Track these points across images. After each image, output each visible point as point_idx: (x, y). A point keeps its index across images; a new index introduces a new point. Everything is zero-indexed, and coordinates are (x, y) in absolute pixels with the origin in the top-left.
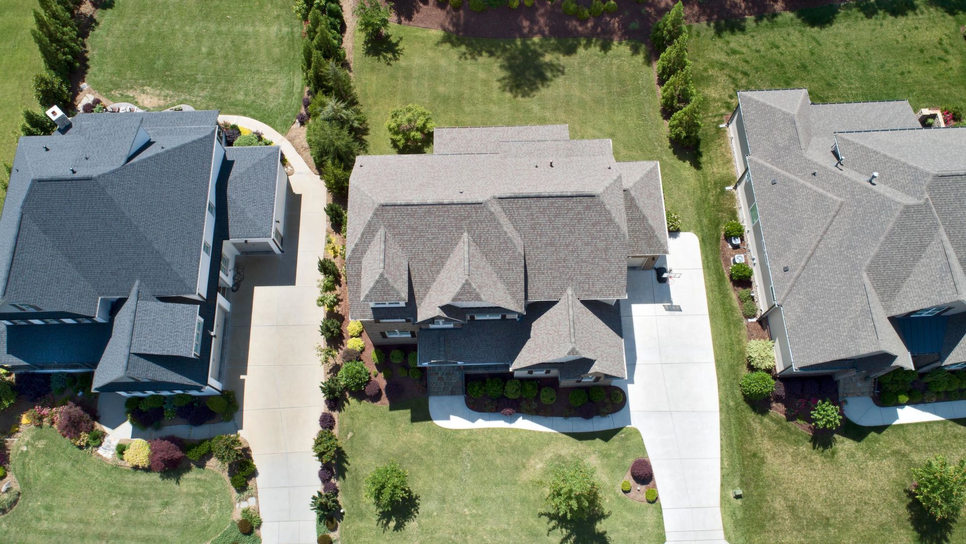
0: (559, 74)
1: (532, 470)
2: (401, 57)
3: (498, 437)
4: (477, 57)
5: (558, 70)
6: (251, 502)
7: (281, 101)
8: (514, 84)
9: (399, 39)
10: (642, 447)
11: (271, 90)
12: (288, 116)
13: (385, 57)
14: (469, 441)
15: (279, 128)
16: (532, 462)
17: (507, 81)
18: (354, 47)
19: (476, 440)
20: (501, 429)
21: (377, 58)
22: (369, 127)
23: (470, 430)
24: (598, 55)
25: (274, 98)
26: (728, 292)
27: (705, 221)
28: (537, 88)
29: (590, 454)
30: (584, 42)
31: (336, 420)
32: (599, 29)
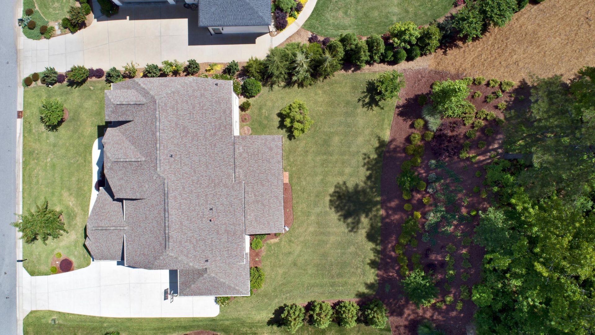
0: (350, 229)
1: (69, 199)
2: (365, 109)
3: (87, 179)
4: (366, 167)
5: (354, 228)
6: (58, 32)
7: (331, 21)
8: (341, 194)
9: (382, 107)
10: (80, 267)
11: (341, 14)
12: (318, 28)
13: (366, 97)
14: (85, 161)
15: (309, 22)
16: (73, 199)
17: (344, 188)
18: (375, 72)
19: (85, 166)
20: (92, 181)
21: (365, 90)
22: (305, 88)
23: (91, 162)
24: (365, 258)
25: (334, 17)
27: (227, 323)
28: (337, 211)
29: (76, 234)
30: (379, 248)
31: (100, 79)
32: (389, 260)
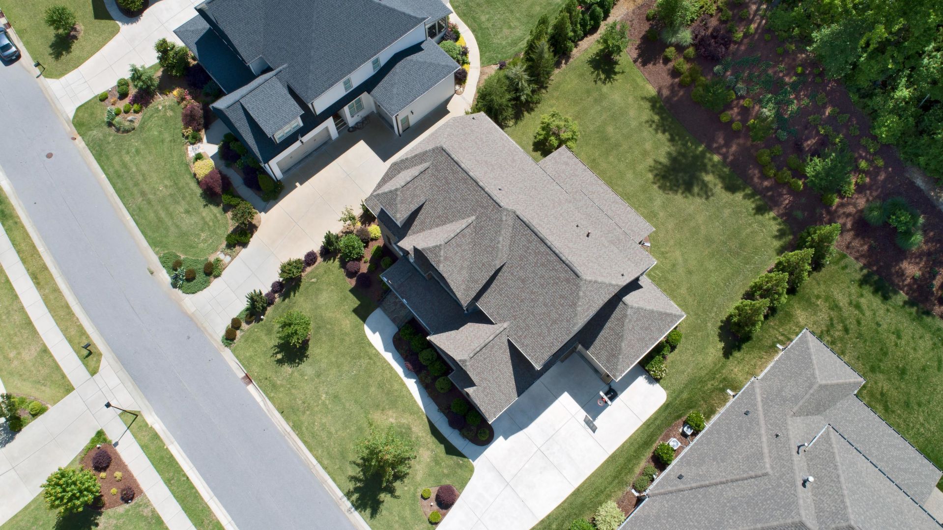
0: (705, 196)
1: (385, 418)
2: (609, 85)
3: (389, 375)
4: (659, 131)
5: (707, 193)
6: (228, 259)
7: (504, 43)
8: (663, 173)
9: (621, 71)
10: (464, 483)
11: (506, 31)
12: (497, 57)
13: (598, 75)
14: (370, 358)
15: (484, 59)
16: (390, 413)
17: (660, 167)
18: (586, 50)
19: (375, 363)
20: (396, 373)
21: (593, 70)
22: (536, 109)
23: (379, 353)
24: (747, 211)
25: (502, 38)
26: (642, 457)
27: (685, 395)
28: (676, 192)
29: (428, 449)
30: (748, 191)
31: (316, 263)
32: (770, 193)
